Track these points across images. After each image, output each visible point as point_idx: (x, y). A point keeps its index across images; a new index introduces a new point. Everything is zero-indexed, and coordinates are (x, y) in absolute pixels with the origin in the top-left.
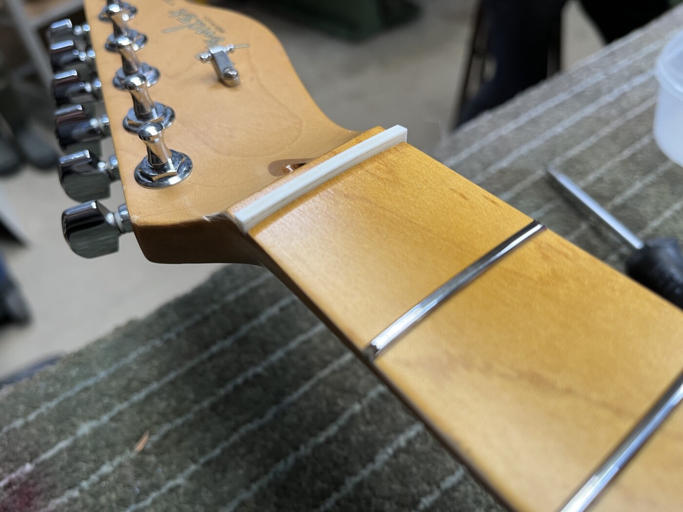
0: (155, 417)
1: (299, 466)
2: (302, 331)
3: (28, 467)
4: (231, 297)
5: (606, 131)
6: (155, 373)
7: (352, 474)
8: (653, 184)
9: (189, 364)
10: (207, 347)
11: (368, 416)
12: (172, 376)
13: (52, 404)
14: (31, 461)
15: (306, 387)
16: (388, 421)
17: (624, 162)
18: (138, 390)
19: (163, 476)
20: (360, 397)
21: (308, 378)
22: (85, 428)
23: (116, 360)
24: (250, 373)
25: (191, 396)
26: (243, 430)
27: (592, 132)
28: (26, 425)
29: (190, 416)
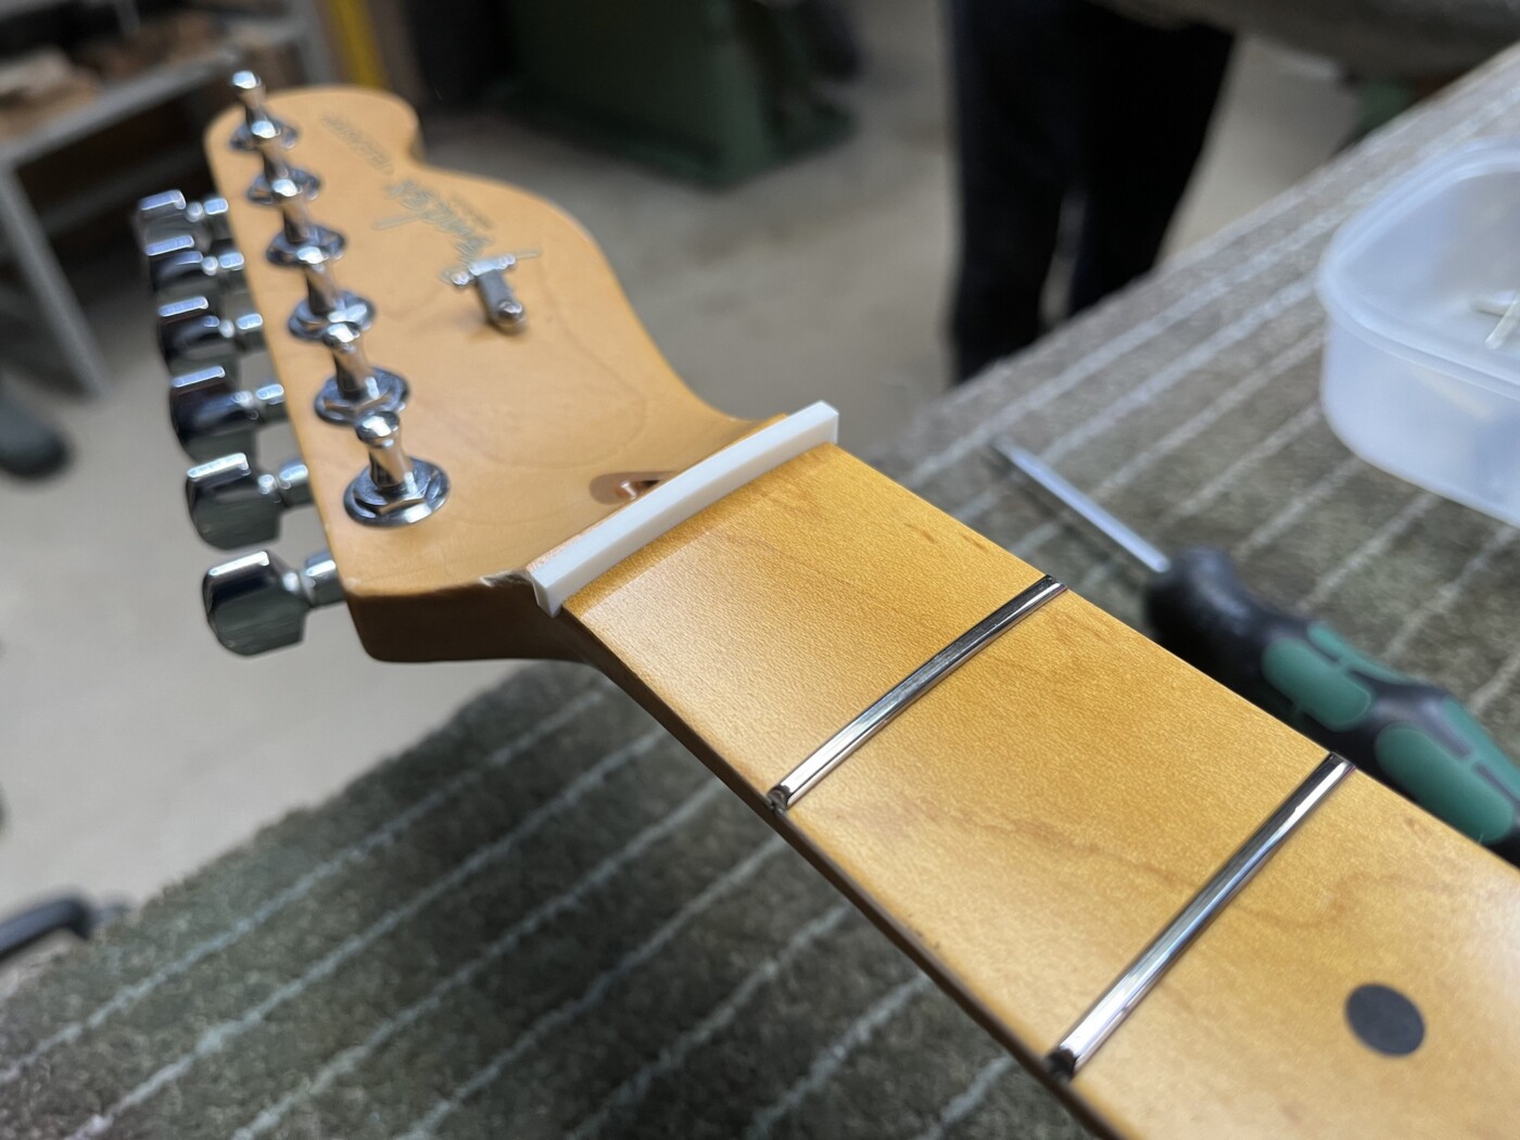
0: (360, 1011)
1: (661, 1093)
2: (651, 820)
3: (99, 1124)
4: (501, 757)
5: (1232, 398)
6: (353, 916)
9: (425, 896)
10: (458, 859)
11: (793, 984)
12: (389, 921)
13: (143, 989)
14: (103, 1113)
15: (666, 933)
16: (833, 993)
17: (1271, 461)
18: (320, 955)
19: (382, 1129)
20: (775, 948)
21: (669, 914)
22: (213, 1039)
23: (270, 894)
24: (550, 909)
25: (432, 961)
26: (543, 1026)
27: (1206, 401)
28: (87, 1037)
29: (432, 1003)
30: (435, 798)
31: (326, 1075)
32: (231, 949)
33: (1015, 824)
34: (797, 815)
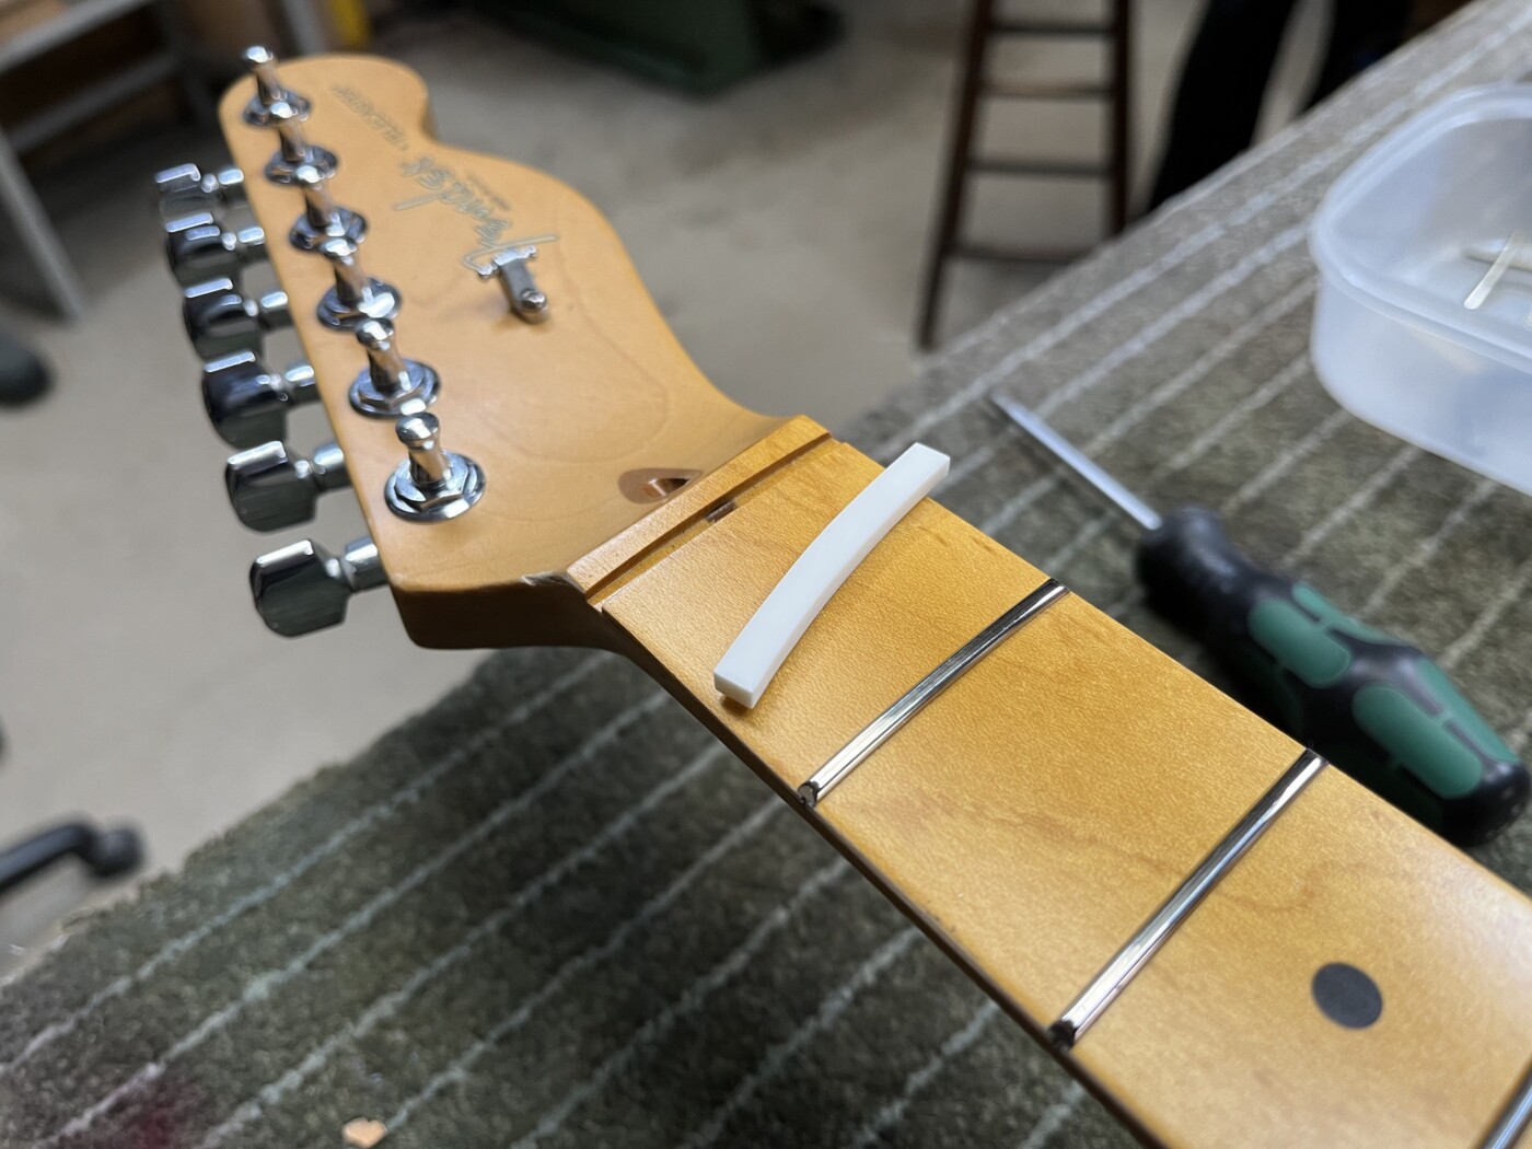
0: (397, 960)
1: (682, 1032)
2: (666, 775)
3: (153, 1070)
4: (520, 714)
5: (1225, 348)
6: (385, 870)
7: (779, 1040)
8: (1313, 457)
9: (452, 850)
10: (483, 814)
11: (803, 931)
12: (420, 874)
13: (188, 942)
14: (155, 1059)
15: (682, 883)
16: (839, 938)
17: (1259, 413)
18: (356, 907)
19: (423, 1067)
20: (785, 896)
21: (685, 865)
22: (258, 988)
23: (306, 849)
24: (572, 861)
25: (462, 912)
26: (567, 971)
27: (1200, 353)
28: (137, 989)
29: (463, 951)
30: (457, 755)
31: (368, 1019)
32: (270, 902)
33: (1023, 818)
34: (825, 808)
